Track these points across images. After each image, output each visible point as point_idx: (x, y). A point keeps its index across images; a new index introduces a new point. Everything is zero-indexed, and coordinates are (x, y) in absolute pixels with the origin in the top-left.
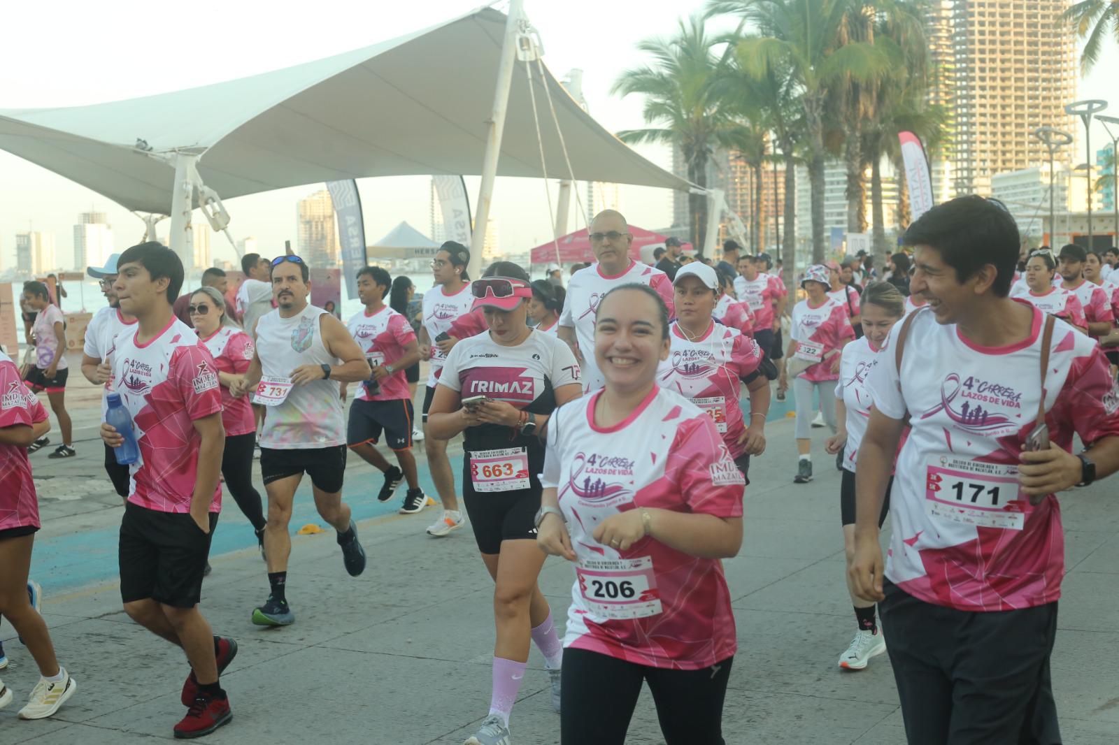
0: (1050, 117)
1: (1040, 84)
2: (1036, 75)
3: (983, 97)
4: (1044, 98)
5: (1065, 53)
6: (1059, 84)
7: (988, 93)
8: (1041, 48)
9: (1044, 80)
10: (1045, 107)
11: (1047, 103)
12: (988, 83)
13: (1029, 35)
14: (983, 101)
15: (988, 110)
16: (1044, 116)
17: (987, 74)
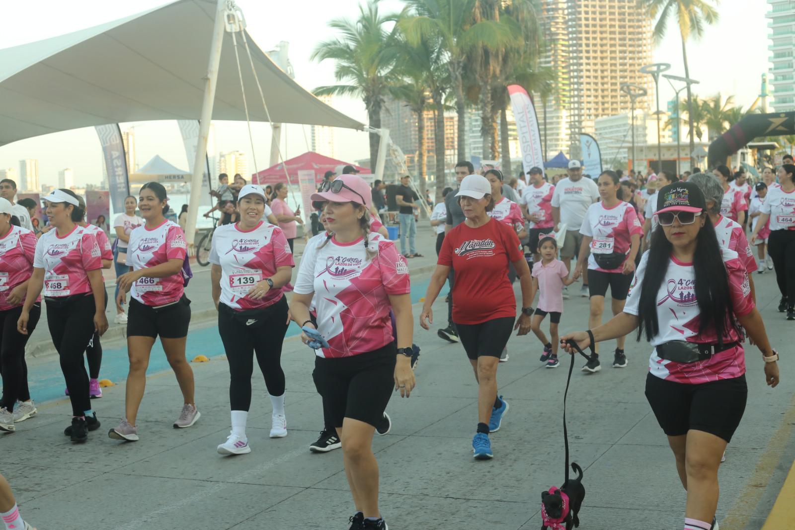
0: (635, 78)
1: (628, 55)
2: (625, 48)
3: (588, 64)
4: (631, 65)
5: (645, 33)
6: (640, 55)
7: (592, 61)
8: (628, 30)
9: (630, 52)
10: (631, 71)
11: (632, 68)
12: (591, 54)
13: (620, 20)
14: (588, 67)
15: (592, 74)
16: (631, 77)
17: (591, 48)
